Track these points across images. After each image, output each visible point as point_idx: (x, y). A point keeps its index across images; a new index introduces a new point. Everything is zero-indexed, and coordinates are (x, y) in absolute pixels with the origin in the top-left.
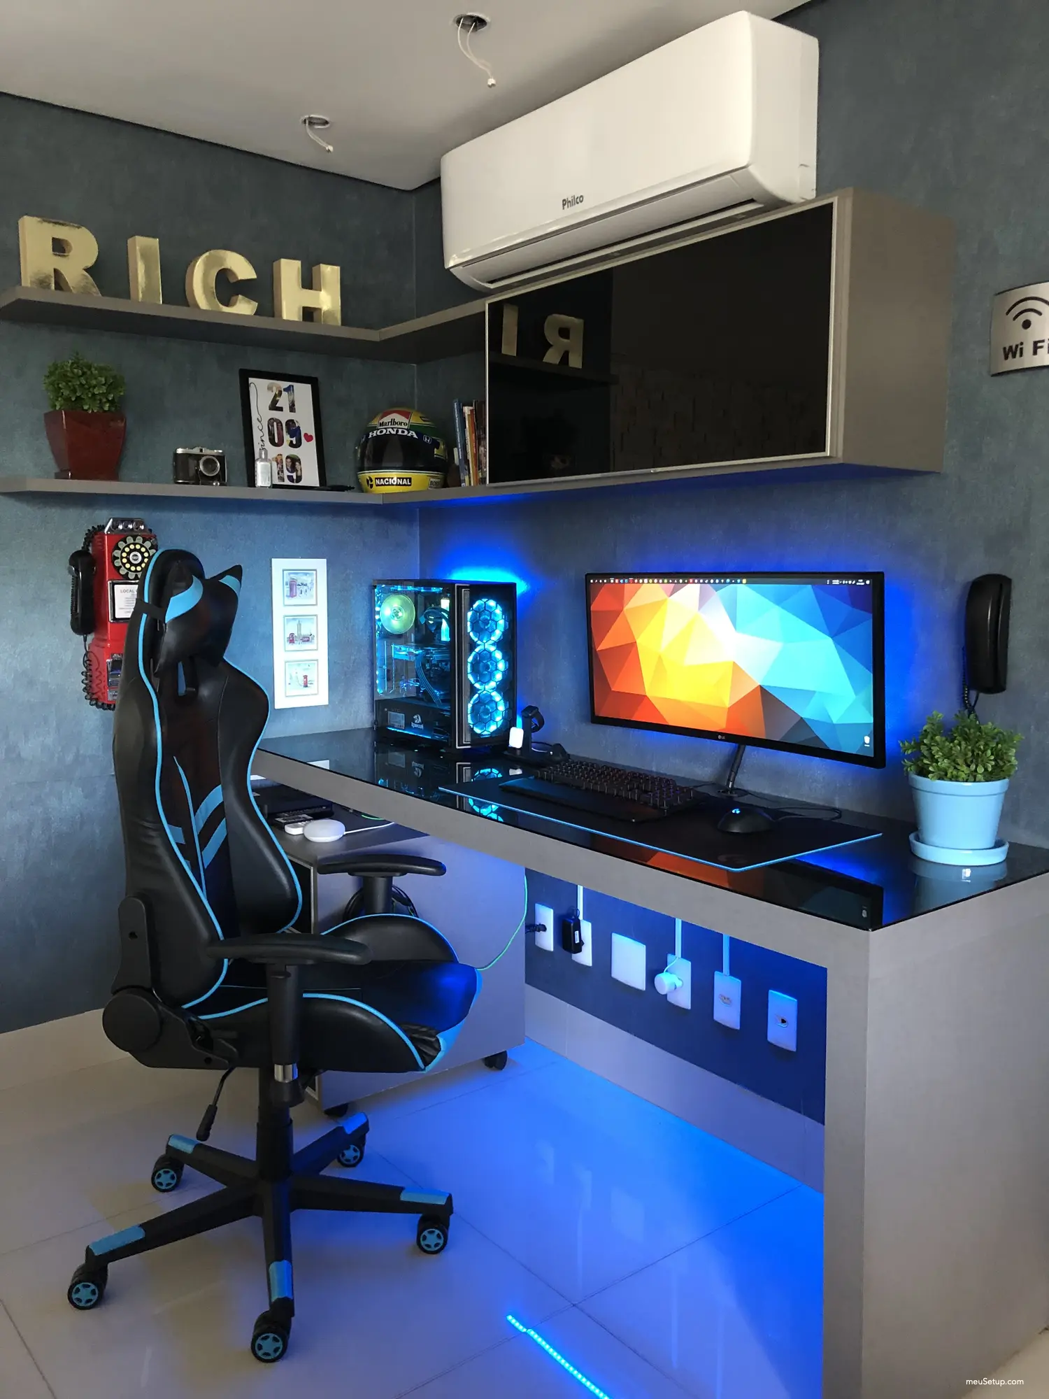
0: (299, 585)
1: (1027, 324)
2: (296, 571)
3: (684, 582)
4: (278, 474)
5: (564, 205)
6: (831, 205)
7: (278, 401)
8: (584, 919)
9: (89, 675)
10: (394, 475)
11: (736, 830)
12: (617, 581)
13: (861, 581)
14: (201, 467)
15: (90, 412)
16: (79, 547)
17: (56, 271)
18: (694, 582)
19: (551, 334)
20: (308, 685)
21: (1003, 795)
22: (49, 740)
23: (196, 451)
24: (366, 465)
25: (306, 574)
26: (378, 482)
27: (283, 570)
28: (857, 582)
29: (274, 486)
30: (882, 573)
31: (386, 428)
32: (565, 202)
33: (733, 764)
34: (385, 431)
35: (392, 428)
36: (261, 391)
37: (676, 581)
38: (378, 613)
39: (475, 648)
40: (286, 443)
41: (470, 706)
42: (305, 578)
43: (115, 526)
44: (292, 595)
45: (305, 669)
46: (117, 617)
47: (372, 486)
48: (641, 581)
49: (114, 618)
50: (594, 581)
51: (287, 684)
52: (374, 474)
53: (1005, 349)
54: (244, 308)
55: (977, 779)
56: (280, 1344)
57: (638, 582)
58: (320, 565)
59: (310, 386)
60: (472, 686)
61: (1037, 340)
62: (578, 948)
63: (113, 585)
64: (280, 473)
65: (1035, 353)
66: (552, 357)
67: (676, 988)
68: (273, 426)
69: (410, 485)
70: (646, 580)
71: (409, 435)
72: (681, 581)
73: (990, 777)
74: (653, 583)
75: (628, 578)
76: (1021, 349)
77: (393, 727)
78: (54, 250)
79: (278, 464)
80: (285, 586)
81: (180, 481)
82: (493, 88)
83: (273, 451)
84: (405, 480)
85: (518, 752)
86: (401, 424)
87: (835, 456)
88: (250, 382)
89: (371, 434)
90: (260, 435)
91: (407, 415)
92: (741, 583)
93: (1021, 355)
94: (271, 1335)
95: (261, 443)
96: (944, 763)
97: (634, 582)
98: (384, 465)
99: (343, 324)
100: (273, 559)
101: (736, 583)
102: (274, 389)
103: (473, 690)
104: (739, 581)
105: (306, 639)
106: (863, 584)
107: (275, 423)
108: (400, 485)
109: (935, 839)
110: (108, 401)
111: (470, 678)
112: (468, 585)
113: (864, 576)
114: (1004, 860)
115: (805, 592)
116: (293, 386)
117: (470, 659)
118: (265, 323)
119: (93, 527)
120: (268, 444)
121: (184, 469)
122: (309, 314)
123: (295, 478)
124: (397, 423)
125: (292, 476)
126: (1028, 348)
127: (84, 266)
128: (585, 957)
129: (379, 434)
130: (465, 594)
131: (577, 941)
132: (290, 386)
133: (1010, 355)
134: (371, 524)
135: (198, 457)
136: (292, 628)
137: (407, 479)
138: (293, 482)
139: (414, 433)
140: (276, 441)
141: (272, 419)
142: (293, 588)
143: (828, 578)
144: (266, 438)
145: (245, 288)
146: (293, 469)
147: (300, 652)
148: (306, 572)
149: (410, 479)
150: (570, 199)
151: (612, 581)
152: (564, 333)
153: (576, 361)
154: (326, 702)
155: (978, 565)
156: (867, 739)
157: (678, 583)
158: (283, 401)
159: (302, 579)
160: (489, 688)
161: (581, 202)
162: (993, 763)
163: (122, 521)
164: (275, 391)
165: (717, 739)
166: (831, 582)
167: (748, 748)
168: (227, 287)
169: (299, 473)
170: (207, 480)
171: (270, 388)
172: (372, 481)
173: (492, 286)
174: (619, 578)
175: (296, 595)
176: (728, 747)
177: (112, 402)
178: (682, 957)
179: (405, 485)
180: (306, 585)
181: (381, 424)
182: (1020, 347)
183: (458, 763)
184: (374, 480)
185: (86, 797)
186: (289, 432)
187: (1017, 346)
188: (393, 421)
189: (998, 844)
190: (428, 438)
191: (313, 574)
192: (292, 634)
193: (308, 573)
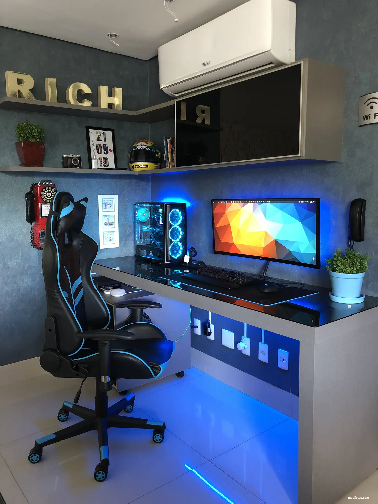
0: (108, 204)
1: (372, 107)
2: (107, 199)
3: (247, 202)
4: (100, 164)
5: (203, 65)
6: (300, 64)
7: (100, 137)
8: (211, 324)
9: (33, 237)
10: (142, 164)
11: (266, 291)
12: (223, 202)
13: (312, 201)
14: (72, 162)
15: (32, 142)
16: (29, 191)
17: (19, 91)
18: (251, 202)
19: (198, 113)
20: (112, 240)
21: (363, 278)
22: (19, 261)
23: (70, 156)
24: (132, 160)
25: (110, 200)
26: (136, 167)
27: (102, 199)
28: (310, 202)
29: (99, 168)
30: (319, 198)
31: (139, 147)
32: (203, 64)
33: (265, 268)
34: (138, 148)
35: (141, 147)
36: (94, 134)
37: (244, 202)
38: (137, 214)
39: (172, 227)
40: (103, 153)
41: (170, 248)
42: (110, 201)
43: (41, 183)
44: (106, 208)
45: (110, 235)
46: (43, 216)
47: (134, 168)
48: (232, 202)
49: (42, 217)
50: (215, 202)
51: (104, 240)
52: (135, 164)
53: (364, 116)
54: (87, 104)
55: (353, 273)
56: (104, 475)
57: (231, 202)
58: (116, 197)
59: (111, 132)
60: (171, 240)
61: (376, 113)
62: (210, 334)
63: (41, 204)
64: (101, 163)
65: (375, 118)
66: (199, 121)
67: (245, 348)
68: (98, 147)
69: (148, 168)
70: (233, 202)
71: (147, 149)
72: (246, 202)
73: (358, 272)
74: (236, 202)
75: (227, 201)
76: (370, 117)
77: (143, 255)
78: (18, 83)
79: (100, 160)
80: (103, 205)
81: (65, 167)
82: (177, 22)
83: (98, 156)
84: (146, 166)
85: (188, 264)
86: (144, 145)
87: (302, 156)
88: (90, 130)
89: (133, 149)
90: (93, 150)
91: (146, 142)
92: (268, 202)
93: (370, 119)
94: (101, 472)
95: (94, 153)
96: (342, 267)
97: (229, 202)
98: (138, 160)
99: (123, 110)
100: (99, 195)
101: (266, 202)
102: (98, 133)
103: (171, 242)
104: (267, 202)
105: (111, 224)
106: (312, 202)
107: (99, 146)
108: (144, 168)
109: (338, 295)
110: (39, 138)
111: (170, 237)
112: (169, 204)
113: (313, 199)
114: (363, 302)
115: (291, 206)
116: (105, 132)
117: (170, 231)
118: (95, 109)
119: (34, 184)
120: (96, 153)
121: (66, 162)
122: (111, 106)
123: (106, 165)
124: (143, 145)
125: (105, 165)
126: (372, 116)
127: (29, 89)
128: (212, 337)
129: (136, 149)
130: (168, 208)
131: (209, 332)
132: (104, 132)
133: (366, 119)
134: (133, 182)
135: (71, 158)
136: (106, 220)
137: (146, 165)
138: (105, 167)
139: (149, 149)
140: (99, 152)
141: (98, 144)
142: (106, 205)
143: (299, 200)
144: (96, 151)
145: (87, 96)
146: (105, 162)
147: (109, 228)
148: (111, 199)
149: (148, 165)
150: (205, 63)
151: (221, 202)
152: (203, 112)
153: (207, 122)
154: (118, 247)
155: (354, 195)
156: (314, 259)
157: (245, 202)
158: (102, 138)
159: (109, 202)
160: (177, 241)
161: (209, 64)
162: (359, 267)
163: (44, 181)
164: (99, 134)
165: (260, 259)
166: (301, 202)
167: (271, 262)
168: (81, 96)
169: (108, 164)
170: (75, 167)
171: (97, 133)
172: (134, 166)
173: (177, 95)
174: (224, 201)
175: (107, 208)
176: (263, 262)
177: (40, 138)
178: (247, 337)
179: (146, 168)
180: (110, 204)
181: (137, 146)
182: (369, 116)
183: (166, 268)
184: (135, 166)
185: (32, 281)
186: (104, 148)
187: (368, 115)
188: (141, 145)
189: (361, 296)
190: (154, 151)
191: (113, 200)
192: (106, 222)
193: (111, 200)
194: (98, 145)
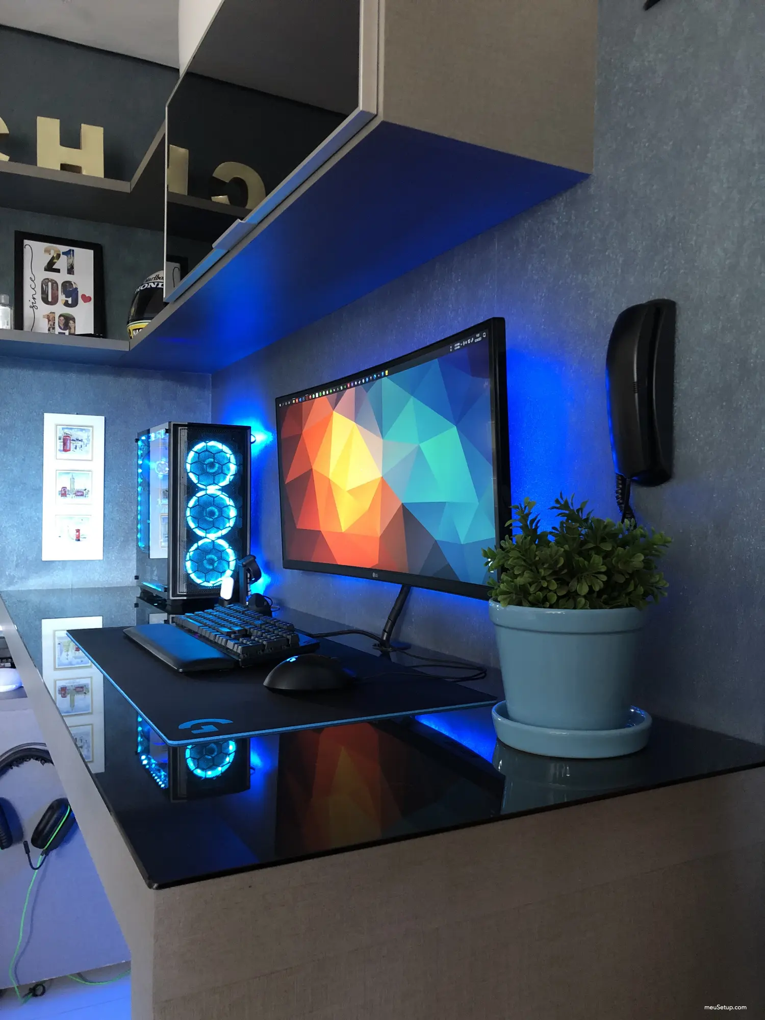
0: (73, 440)
2: (70, 427)
3: (343, 390)
7: (55, 263)
18: (351, 387)
20: (81, 539)
25: (82, 430)
27: (56, 425)
28: (475, 338)
30: (502, 318)
34: (147, 286)
35: (154, 283)
36: (37, 252)
39: (198, 492)
40: (61, 302)
41: (189, 554)
42: (79, 433)
44: (65, 450)
45: (78, 523)
47: (131, 337)
48: (314, 396)
50: (281, 405)
52: (133, 326)
57: (312, 399)
58: (97, 423)
59: (92, 251)
64: (51, 329)
68: (47, 286)
70: (317, 395)
72: (341, 388)
74: (322, 395)
75: (305, 396)
79: (49, 321)
80: (58, 441)
83: (44, 309)
88: (25, 244)
89: (137, 290)
90: (31, 293)
95: (33, 301)
97: (309, 400)
98: (144, 316)
99: (105, 178)
100: (46, 415)
101: (381, 377)
102: (52, 252)
103: (192, 538)
104: (383, 375)
105: (80, 494)
106: (480, 339)
107: (50, 284)
111: (191, 524)
112: (187, 423)
113: (480, 327)
116: (73, 251)
117: (192, 503)
120: (39, 302)
122: (68, 170)
124: (159, 278)
129: (142, 289)
130: (183, 434)
132: (70, 250)
136: (65, 482)
140: (50, 299)
141: (48, 279)
142: (66, 443)
144: (39, 296)
147: (73, 506)
148: (82, 428)
151: (294, 402)
154: (101, 558)
157: (340, 391)
158: (62, 263)
159: (75, 434)
160: (216, 537)
164: (53, 254)
165: (373, 578)
166: (453, 348)
171: (47, 251)
174: (298, 399)
175: (69, 450)
180: (81, 441)
181: (147, 280)
184: (132, 331)
186: (64, 292)
188: (156, 276)
191: (89, 430)
192: (64, 488)
193: (84, 429)
194: (47, 281)
